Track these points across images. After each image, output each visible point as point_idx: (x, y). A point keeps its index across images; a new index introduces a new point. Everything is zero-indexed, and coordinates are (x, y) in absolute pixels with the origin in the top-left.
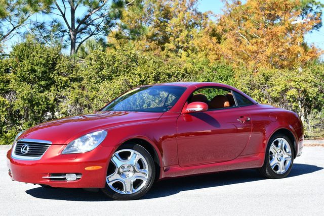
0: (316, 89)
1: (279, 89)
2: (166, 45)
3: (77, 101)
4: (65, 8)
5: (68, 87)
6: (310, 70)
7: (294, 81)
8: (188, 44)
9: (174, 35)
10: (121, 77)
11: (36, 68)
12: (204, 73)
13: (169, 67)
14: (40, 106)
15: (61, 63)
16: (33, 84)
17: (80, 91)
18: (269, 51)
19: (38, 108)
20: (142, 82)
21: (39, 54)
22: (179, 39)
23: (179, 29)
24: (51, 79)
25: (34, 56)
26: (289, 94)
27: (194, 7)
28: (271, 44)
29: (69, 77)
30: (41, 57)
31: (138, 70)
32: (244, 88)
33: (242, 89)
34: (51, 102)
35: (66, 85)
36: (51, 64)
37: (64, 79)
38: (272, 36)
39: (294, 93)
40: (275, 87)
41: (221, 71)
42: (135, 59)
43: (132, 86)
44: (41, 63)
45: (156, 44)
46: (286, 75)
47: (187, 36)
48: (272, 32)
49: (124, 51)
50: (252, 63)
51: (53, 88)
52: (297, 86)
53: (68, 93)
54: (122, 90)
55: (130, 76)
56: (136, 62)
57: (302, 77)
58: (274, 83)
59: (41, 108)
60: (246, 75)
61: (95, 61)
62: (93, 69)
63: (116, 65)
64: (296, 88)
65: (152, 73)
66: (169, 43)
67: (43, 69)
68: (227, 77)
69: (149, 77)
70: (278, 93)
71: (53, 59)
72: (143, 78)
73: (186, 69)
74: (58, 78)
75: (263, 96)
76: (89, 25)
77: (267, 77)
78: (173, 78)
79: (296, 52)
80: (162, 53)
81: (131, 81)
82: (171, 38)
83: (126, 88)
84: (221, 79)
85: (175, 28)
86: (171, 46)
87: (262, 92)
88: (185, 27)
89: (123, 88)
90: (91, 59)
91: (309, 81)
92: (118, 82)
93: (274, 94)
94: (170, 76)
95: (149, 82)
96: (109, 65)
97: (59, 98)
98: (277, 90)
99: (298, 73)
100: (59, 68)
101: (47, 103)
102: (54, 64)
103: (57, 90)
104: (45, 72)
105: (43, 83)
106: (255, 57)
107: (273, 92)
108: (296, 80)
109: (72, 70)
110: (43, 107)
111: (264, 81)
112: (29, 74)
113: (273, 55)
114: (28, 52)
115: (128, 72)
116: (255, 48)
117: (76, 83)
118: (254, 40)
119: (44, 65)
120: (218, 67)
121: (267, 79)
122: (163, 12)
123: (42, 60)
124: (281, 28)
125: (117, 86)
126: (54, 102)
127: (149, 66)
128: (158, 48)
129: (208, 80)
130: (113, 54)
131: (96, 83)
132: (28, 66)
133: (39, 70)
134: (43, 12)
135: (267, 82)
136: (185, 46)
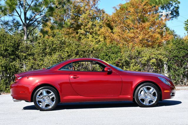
0: (167, 59)
1: (146, 59)
2: (79, 31)
3: (32, 67)
4: (21, 12)
5: (27, 59)
6: (163, 48)
7: (154, 54)
8: (93, 30)
9: (84, 25)
10: (57, 53)
11: (8, 48)
12: (104, 50)
13: (84, 47)
14: (11, 70)
15: (22, 46)
16: (7, 57)
17: (33, 61)
18: (140, 37)
19: (10, 71)
20: (69, 56)
21: (10, 41)
22: (87, 27)
23: (86, 20)
24: (17, 54)
25: (7, 42)
26: (152, 62)
27: (96, 6)
28: (142, 33)
29: (27, 54)
30: (11, 42)
31: (67, 49)
32: (126, 58)
33: (125, 59)
34: (17, 68)
35: (26, 58)
36: (17, 46)
37: (24, 54)
38: (142, 29)
39: (154, 61)
40: (143, 58)
41: (113, 49)
42: (64, 43)
43: (63, 58)
44: (12, 46)
45: (73, 30)
46: (150, 51)
47: (92, 25)
48: (142, 27)
49: (58, 38)
50: (131, 44)
51: (18, 60)
52: (156, 57)
53: (27, 63)
54: (58, 60)
55: (62, 52)
56: (65, 44)
57: (159, 52)
58: (143, 55)
59: (12, 71)
60: (127, 51)
61: (42, 44)
62: (41, 49)
63: (54, 46)
64: (155, 58)
65: (75, 51)
66: (81, 29)
67: (12, 49)
68: (117, 52)
69: (73, 53)
71: (18, 43)
72: (70, 54)
73: (93, 48)
74: (21, 54)
75: (137, 63)
76: (35, 21)
77: (139, 52)
78: (86, 53)
79: (156, 37)
80: (77, 35)
81: (63, 55)
82: (82, 26)
83: (60, 59)
84: (114, 54)
85: (84, 20)
86: (82, 31)
87: (137, 61)
88: (90, 19)
89: (58, 59)
90: (39, 43)
91: (163, 54)
92: (55, 56)
93: (143, 62)
94: (84, 52)
95: (73, 56)
96: (50, 47)
97: (22, 65)
98: (144, 60)
99: (157, 50)
100: (21, 48)
101: (15, 69)
102: (18, 46)
103: (20, 61)
104: (13, 51)
105: (12, 57)
106: (133, 40)
107: (143, 61)
109: (29, 49)
110: (13, 70)
111: (137, 54)
112: (4, 52)
113: (143, 39)
114: (4, 39)
115: (61, 51)
116: (132, 35)
117: (31, 57)
118: (132, 31)
119: (13, 46)
120: (112, 47)
121: (139, 53)
122: (76, 10)
123: (11, 44)
124: (147, 24)
125: (55, 58)
126: (19, 68)
127: (72, 47)
128: (74, 32)
129: (106, 54)
130: (52, 40)
131: (42, 56)
132: (4, 47)
133: (10, 50)
134: (9, 15)
135: (140, 55)
136: (91, 31)
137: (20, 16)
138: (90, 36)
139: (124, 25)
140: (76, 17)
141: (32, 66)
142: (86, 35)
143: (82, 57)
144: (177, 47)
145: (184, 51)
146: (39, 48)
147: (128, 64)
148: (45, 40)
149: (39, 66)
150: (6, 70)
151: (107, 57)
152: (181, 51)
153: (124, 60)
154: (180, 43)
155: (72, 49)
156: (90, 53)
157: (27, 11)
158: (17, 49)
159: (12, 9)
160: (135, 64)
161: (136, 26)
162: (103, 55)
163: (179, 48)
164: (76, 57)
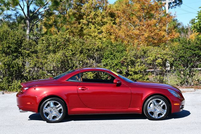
0: (173, 59)
1: (152, 59)
2: (81, 21)
3: (35, 66)
4: (24, 6)
5: (30, 57)
7: (160, 54)
8: (95, 20)
9: (86, 14)
10: (61, 51)
11: (11, 45)
12: (109, 49)
13: (89, 45)
14: (14, 68)
15: (25, 43)
16: (9, 55)
17: (37, 59)
18: (146, 35)
19: (13, 70)
20: (73, 54)
21: (13, 37)
22: (89, 17)
23: (89, 10)
24: (20, 51)
25: (9, 38)
26: (157, 62)
28: (148, 30)
29: (30, 51)
30: (14, 39)
31: (71, 47)
32: (132, 58)
33: (131, 58)
34: (20, 66)
35: (29, 55)
36: (19, 43)
37: (28, 52)
38: (148, 26)
39: (160, 61)
40: (149, 58)
41: (119, 47)
42: (68, 41)
43: (67, 56)
44: (14, 43)
45: (75, 20)
46: (156, 50)
47: (95, 14)
48: (148, 24)
49: (62, 35)
50: (136, 41)
51: (21, 58)
52: (162, 57)
53: (30, 61)
55: (66, 51)
57: (165, 52)
58: (149, 55)
60: (133, 50)
61: (46, 41)
62: (44, 46)
63: (58, 44)
64: (161, 58)
65: (79, 49)
67: (15, 46)
68: (122, 51)
69: (77, 51)
70: (151, 61)
71: (21, 40)
72: (74, 52)
73: (98, 47)
74: (24, 51)
75: (142, 63)
77: (145, 51)
78: (91, 51)
79: (162, 34)
80: (79, 26)
81: (67, 54)
82: (84, 16)
83: (64, 58)
84: (119, 52)
85: (87, 10)
86: (85, 21)
87: (142, 60)
88: (93, 9)
89: (62, 58)
90: (43, 40)
91: (169, 54)
93: (149, 62)
94: (89, 50)
96: (54, 44)
97: (25, 63)
98: (150, 59)
99: (163, 49)
100: (24, 46)
101: (18, 67)
102: (21, 43)
103: (23, 58)
104: (16, 48)
105: (15, 54)
106: (138, 38)
108: (162, 53)
109: (32, 46)
110: (16, 68)
111: (143, 54)
112: (6, 49)
113: (149, 37)
114: (6, 36)
115: (65, 48)
116: (137, 32)
117: (34, 54)
118: (137, 27)
119: (16, 44)
120: (117, 45)
121: (145, 53)
123: (14, 41)
124: (153, 21)
125: (59, 56)
126: (22, 66)
127: (77, 45)
128: (76, 22)
129: (111, 53)
130: (56, 38)
131: (46, 54)
132: (6, 44)
133: (13, 47)
134: (12, 10)
135: (145, 54)
136: (93, 22)
137: (23, 10)
138: (93, 26)
139: (129, 21)
140: (79, 7)
141: (36, 64)
142: (88, 25)
143: (86, 55)
144: (183, 46)
145: (191, 52)
146: (43, 45)
147: (133, 63)
148: (48, 37)
149: (42, 65)
150: (9, 68)
151: (112, 56)
152: (187, 51)
153: (129, 59)
154: (186, 43)
155: (76, 47)
156: (94, 51)
157: (30, 4)
158: (20, 46)
159: (15, 3)
160: (141, 63)
161: (142, 23)
162: (108, 54)
163: (186, 48)
164: (80, 55)
